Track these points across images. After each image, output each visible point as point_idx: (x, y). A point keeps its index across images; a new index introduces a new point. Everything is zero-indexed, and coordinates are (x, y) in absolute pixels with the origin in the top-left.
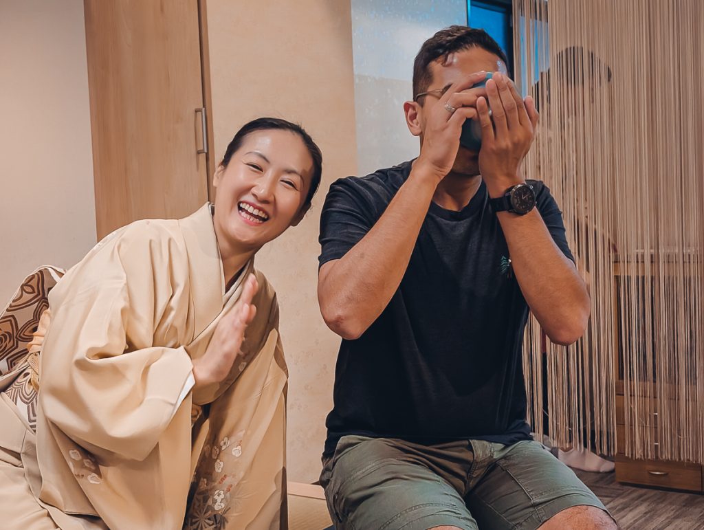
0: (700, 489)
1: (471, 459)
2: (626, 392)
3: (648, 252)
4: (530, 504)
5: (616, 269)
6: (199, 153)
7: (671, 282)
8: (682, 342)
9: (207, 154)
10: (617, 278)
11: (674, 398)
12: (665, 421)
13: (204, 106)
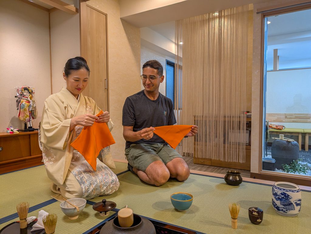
0: (211, 165)
1: (158, 147)
2: (196, 144)
3: (201, 115)
4: (169, 156)
5: (195, 118)
6: (105, 89)
7: (206, 121)
8: (208, 133)
9: (107, 89)
10: (195, 120)
11: (206, 145)
12: (204, 150)
13: (107, 78)
